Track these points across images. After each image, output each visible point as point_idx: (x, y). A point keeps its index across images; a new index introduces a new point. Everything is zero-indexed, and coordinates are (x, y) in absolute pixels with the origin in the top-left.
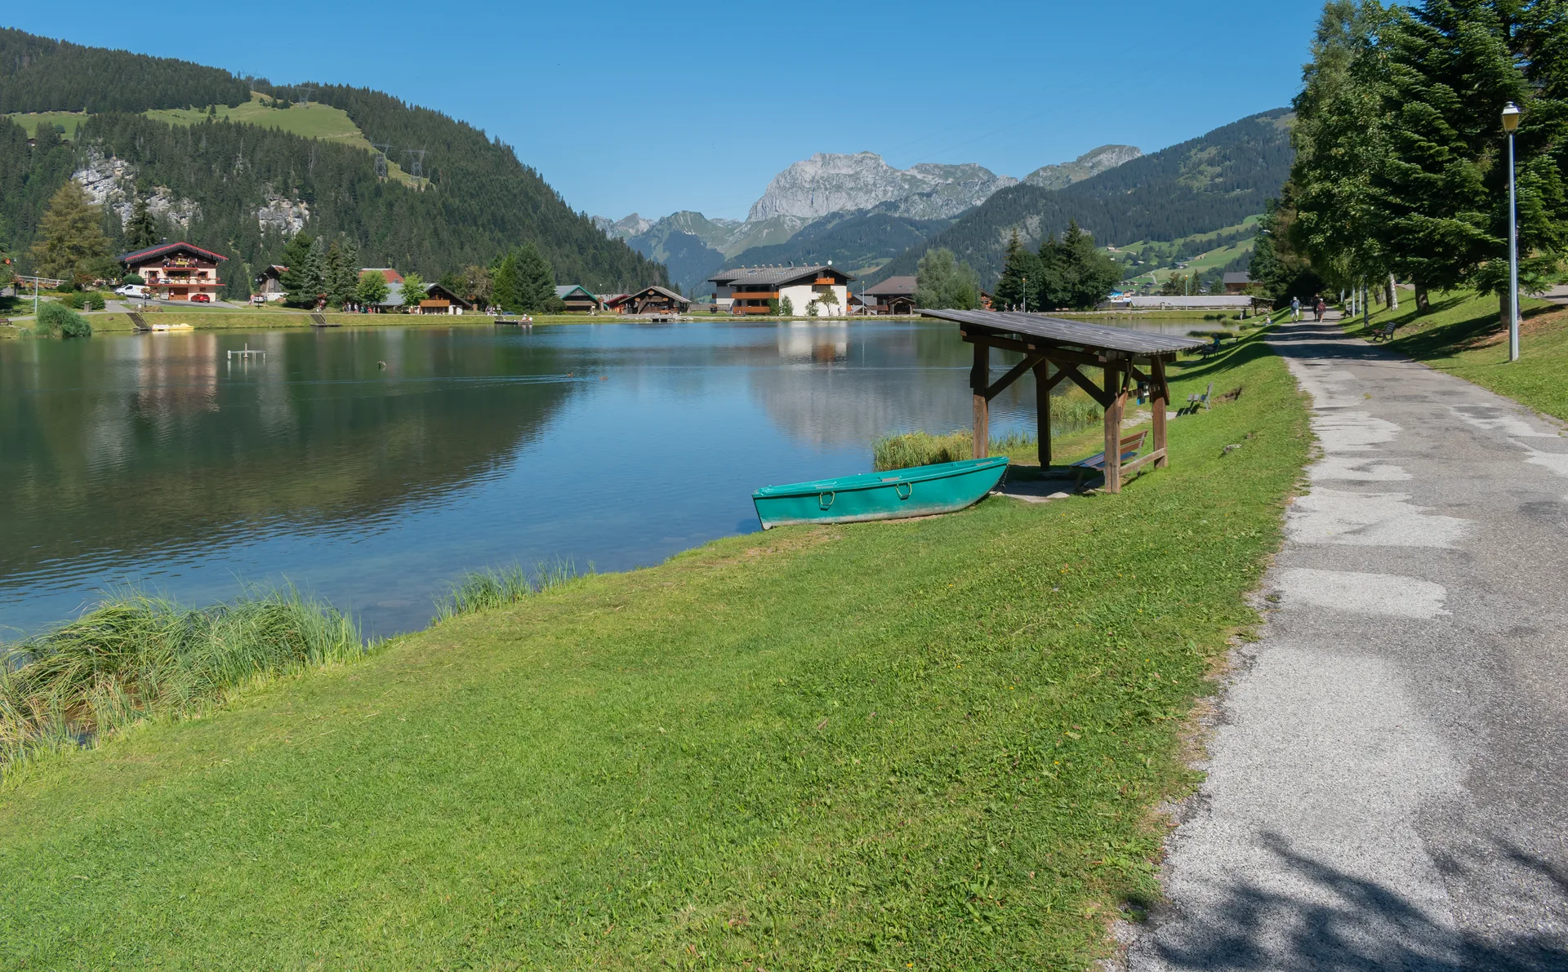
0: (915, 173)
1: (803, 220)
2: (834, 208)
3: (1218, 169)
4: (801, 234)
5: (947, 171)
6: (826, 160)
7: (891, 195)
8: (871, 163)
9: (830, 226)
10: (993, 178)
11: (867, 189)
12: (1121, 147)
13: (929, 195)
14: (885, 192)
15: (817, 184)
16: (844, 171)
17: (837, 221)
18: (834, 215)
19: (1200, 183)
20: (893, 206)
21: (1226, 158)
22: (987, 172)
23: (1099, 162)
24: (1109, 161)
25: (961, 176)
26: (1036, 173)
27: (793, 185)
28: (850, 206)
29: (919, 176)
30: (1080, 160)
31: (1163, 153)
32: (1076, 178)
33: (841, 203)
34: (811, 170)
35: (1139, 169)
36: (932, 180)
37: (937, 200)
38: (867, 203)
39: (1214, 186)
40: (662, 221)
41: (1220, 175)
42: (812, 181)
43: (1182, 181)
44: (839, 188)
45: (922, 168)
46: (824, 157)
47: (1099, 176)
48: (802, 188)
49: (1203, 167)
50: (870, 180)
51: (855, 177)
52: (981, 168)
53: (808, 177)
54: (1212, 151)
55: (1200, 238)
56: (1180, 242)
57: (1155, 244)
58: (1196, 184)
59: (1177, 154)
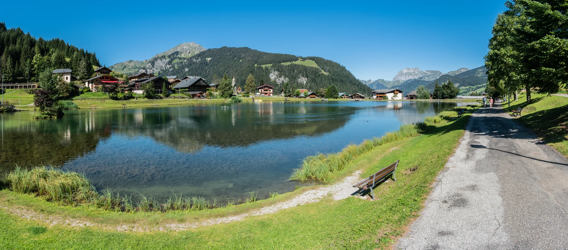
0: (426, 72)
1: (404, 81)
2: (410, 79)
3: (483, 73)
4: (403, 83)
5: (432, 72)
6: (408, 69)
7: (421, 76)
8: (417, 70)
9: (409, 82)
11: (416, 75)
12: (465, 68)
13: (428, 76)
14: (420, 75)
15: (406, 74)
16: (412, 71)
17: (410, 81)
18: (410, 80)
19: (479, 75)
20: (421, 78)
21: (484, 71)
22: (440, 72)
23: (461, 71)
24: (463, 71)
25: (435, 73)
26: (449, 72)
27: (402, 74)
28: (413, 78)
29: (427, 73)
30: (458, 70)
31: (473, 70)
32: (457, 74)
33: (411, 77)
34: (405, 71)
35: (469, 72)
36: (429, 73)
37: (430, 77)
38: (416, 77)
39: (482, 76)
40: (375, 81)
42: (405, 73)
43: (476, 75)
44: (411, 74)
45: (427, 71)
46: (408, 68)
47: (461, 73)
48: (403, 74)
49: (480, 73)
50: (417, 73)
51: (414, 72)
52: (439, 71)
53: (405, 72)
54: (482, 70)
55: (479, 86)
56: (476, 86)
57: (471, 87)
58: (479, 76)
59: (475, 70)
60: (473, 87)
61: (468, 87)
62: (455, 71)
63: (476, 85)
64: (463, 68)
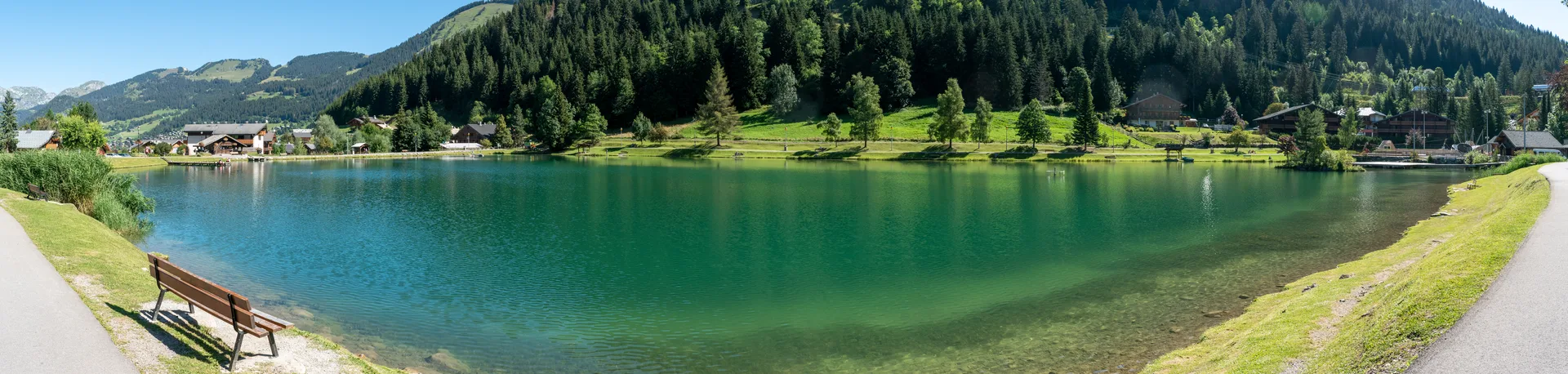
0: (10, 89)
3: (141, 92)
5: (25, 90)
10: (43, 94)
12: (99, 81)
13: (21, 99)
19: (134, 97)
21: (144, 87)
22: (44, 91)
23: (91, 87)
24: (94, 87)
25: (32, 92)
26: (64, 91)
29: (14, 91)
30: (81, 86)
31: (117, 84)
32: (80, 95)
35: (107, 90)
36: (21, 93)
37: (23, 102)
39: (139, 99)
41: (141, 94)
43: (125, 96)
45: (12, 87)
47: (92, 93)
49: (135, 90)
54: (136, 85)
55: (136, 119)
56: (129, 121)
57: (120, 122)
58: (132, 97)
59: (122, 85)
60: (123, 122)
61: (112, 123)
62: (75, 88)
63: (130, 118)
64: (93, 82)
